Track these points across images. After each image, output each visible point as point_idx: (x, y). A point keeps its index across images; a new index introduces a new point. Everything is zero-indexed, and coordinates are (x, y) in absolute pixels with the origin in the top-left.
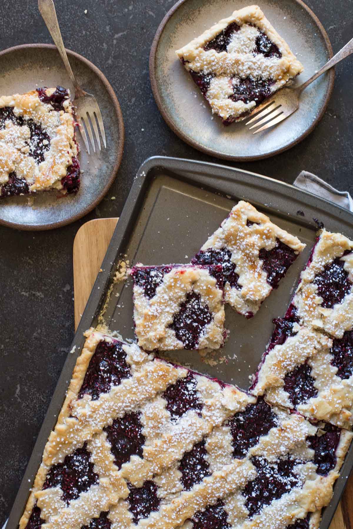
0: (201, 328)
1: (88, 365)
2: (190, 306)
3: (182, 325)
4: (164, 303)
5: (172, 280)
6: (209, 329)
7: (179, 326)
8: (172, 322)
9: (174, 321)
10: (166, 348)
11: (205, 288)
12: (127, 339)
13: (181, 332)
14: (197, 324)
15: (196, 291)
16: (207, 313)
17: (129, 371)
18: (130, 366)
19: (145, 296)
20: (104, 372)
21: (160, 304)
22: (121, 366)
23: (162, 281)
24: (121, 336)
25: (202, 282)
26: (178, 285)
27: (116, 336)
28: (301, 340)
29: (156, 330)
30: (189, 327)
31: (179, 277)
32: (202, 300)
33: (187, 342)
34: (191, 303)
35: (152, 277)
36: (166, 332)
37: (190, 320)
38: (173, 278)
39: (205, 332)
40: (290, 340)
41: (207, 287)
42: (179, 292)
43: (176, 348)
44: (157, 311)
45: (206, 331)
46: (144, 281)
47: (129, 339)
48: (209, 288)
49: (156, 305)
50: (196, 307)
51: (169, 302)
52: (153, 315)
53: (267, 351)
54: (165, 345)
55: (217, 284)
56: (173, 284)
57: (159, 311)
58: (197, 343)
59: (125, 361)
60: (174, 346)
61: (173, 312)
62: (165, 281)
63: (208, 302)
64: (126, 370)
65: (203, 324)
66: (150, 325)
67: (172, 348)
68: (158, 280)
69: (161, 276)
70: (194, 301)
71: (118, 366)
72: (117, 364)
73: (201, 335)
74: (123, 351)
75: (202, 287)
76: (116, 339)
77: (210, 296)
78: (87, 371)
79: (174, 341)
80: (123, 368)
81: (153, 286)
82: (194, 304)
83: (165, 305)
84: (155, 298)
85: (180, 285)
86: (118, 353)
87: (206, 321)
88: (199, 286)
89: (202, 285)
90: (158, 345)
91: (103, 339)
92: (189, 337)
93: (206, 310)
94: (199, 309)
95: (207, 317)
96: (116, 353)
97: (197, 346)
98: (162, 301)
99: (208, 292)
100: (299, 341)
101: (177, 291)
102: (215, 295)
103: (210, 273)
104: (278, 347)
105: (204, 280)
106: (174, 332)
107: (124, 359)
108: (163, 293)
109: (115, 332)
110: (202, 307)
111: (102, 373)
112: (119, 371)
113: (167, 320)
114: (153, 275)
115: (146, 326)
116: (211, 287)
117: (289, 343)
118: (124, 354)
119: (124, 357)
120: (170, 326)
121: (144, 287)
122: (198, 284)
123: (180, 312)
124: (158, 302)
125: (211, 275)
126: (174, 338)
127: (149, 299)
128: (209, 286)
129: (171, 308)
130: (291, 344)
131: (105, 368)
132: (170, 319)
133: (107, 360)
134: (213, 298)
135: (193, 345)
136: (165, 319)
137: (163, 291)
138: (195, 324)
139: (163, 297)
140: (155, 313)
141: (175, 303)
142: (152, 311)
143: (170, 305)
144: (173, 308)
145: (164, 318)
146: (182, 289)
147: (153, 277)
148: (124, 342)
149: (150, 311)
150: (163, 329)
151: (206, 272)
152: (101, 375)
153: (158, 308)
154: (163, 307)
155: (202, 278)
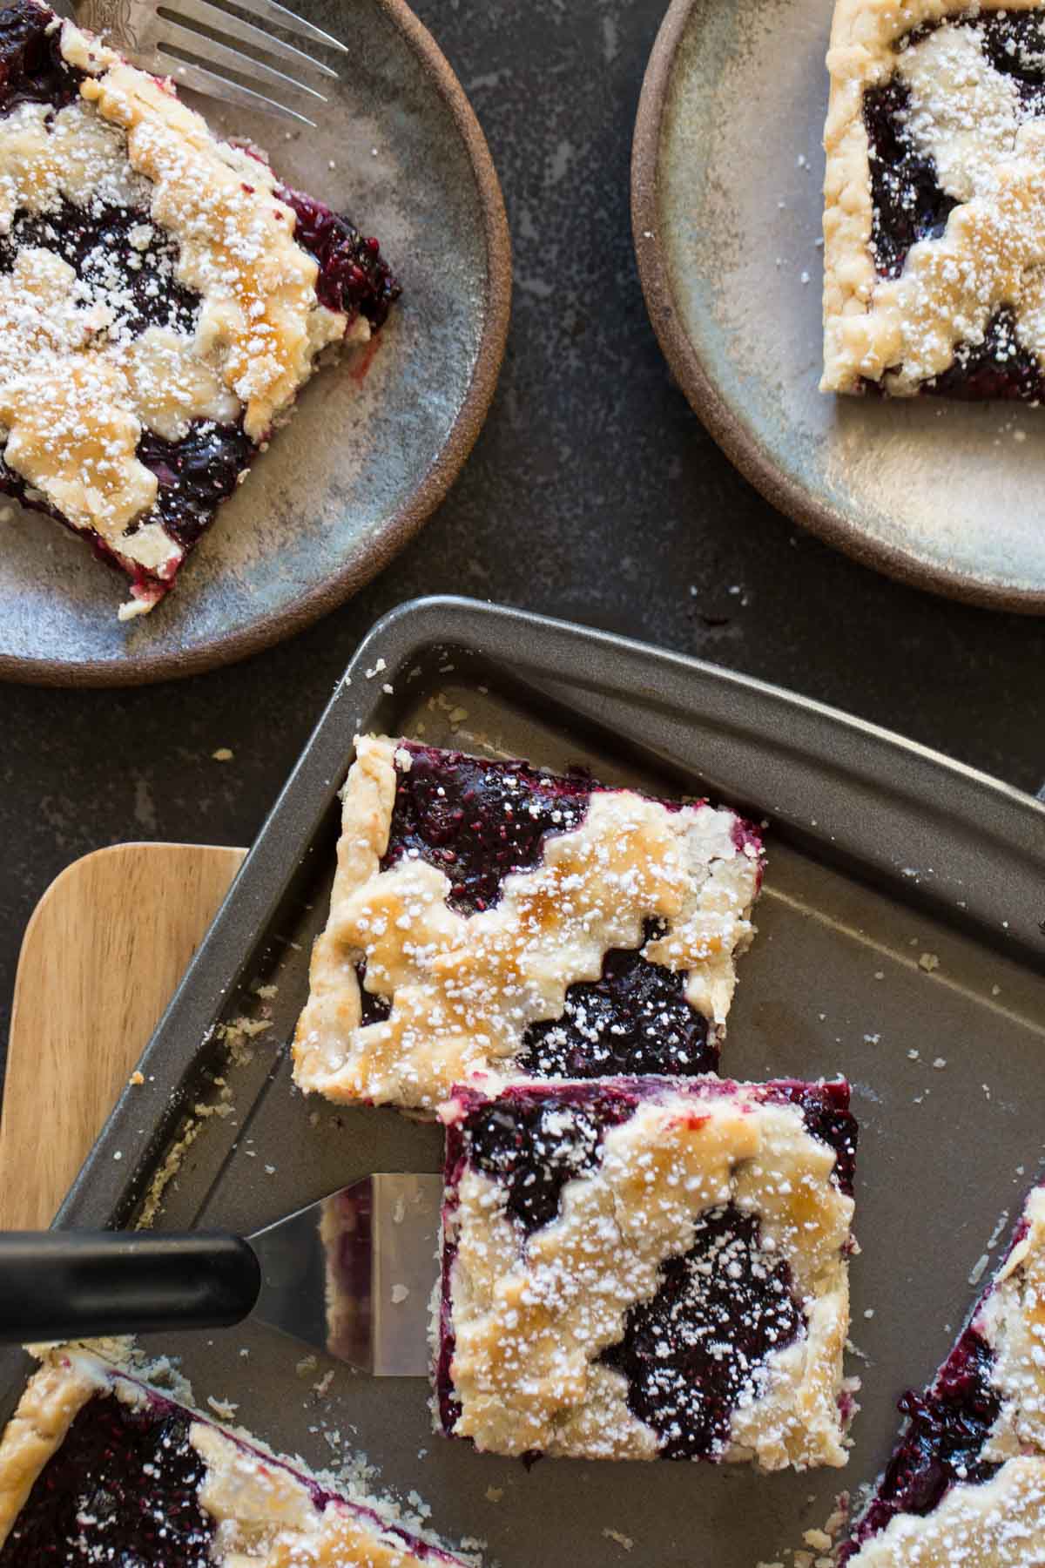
0: (744, 1365)
1: (23, 1498)
2: (707, 1268)
3: (663, 1350)
4: (592, 1258)
5: (646, 1159)
6: (785, 1370)
7: (647, 1356)
8: (620, 1337)
9: (629, 1332)
10: (578, 1449)
11: (786, 1187)
12: (211, 1401)
13: (657, 1381)
14: (728, 1348)
15: (748, 1202)
16: (778, 1297)
17: (206, 1546)
18: (213, 1525)
19: (508, 1217)
20: (94, 1536)
21: (577, 1260)
22: (169, 1517)
23: (593, 1157)
24: (188, 1383)
25: (775, 1161)
26: (673, 1180)
27: (164, 1381)
28: (1011, 1503)
29: (544, 1372)
30: (691, 1361)
31: (683, 1147)
32: (769, 1242)
33: (676, 1430)
34: (713, 1251)
35: (547, 1138)
36: (588, 1382)
37: (701, 1331)
38: (652, 1149)
39: (762, 1388)
40: (962, 1500)
41: (796, 1183)
42: (672, 1211)
43: (623, 1454)
44: (560, 1287)
45: (770, 1381)
46: (512, 1155)
47: (220, 1400)
48: (806, 1188)
49: (558, 1262)
50: (735, 1270)
51: (618, 1255)
52: (540, 1308)
53: (855, 1537)
54: (578, 1436)
55: (835, 1170)
56: (650, 1177)
57: (571, 1290)
58: (724, 1435)
59: (194, 1498)
60: (617, 1445)
61: (629, 1295)
62: (610, 1161)
63: (791, 1252)
64: (191, 1541)
65: (756, 1346)
66: (523, 1348)
67: (603, 1449)
68: (577, 1155)
69: (593, 1134)
70: (729, 1243)
71: (159, 1515)
72: (155, 1507)
73: (745, 1398)
74: (192, 1450)
75: (775, 1184)
76: (160, 1391)
77: (808, 1225)
78: (17, 1526)
79: (617, 1421)
80: (180, 1527)
81: (548, 1177)
82: (724, 1259)
83: (601, 1263)
84: (554, 1234)
85: (683, 1179)
86: (166, 1461)
87: (772, 1334)
88: (765, 1180)
89: (777, 1175)
90: (549, 1438)
91: (109, 1389)
92: (689, 1404)
93: (778, 1285)
94: (747, 1278)
95: (778, 1314)
96: (158, 1458)
97: (718, 1447)
98: (588, 1248)
99: (801, 1205)
100: (1002, 1508)
101: (665, 1205)
102: (827, 1220)
103: (806, 1121)
104: (903, 1524)
105: (786, 1155)
106: (622, 1384)
107: (192, 1486)
108: (594, 1214)
109: (163, 1364)
110: (757, 1271)
111: (83, 1540)
112: (159, 1542)
113: (600, 1329)
114: (559, 1133)
115: (503, 1350)
116: (813, 1186)
117: (956, 1513)
118: (195, 1465)
119: (191, 1478)
120: (610, 1356)
121: (511, 1180)
122: (758, 1171)
123: (658, 1298)
124: (567, 1252)
125: (811, 1131)
126: (620, 1407)
127: (527, 1234)
128: (805, 1180)
129: (622, 1280)
130: (967, 1516)
131: (102, 1518)
132: (613, 1327)
133: (117, 1483)
134: (819, 1232)
135: (704, 1441)
136: (592, 1328)
137: (595, 1205)
138: (719, 1350)
139: (594, 1229)
140: (553, 1299)
141: (644, 1258)
142: (539, 1288)
143: (621, 1270)
144: (631, 1278)
145: (585, 1321)
146: (688, 1198)
147: (558, 1140)
148: (199, 1413)
149: (527, 1286)
150: (577, 1373)
151: (793, 1117)
152: (76, 1550)
153: (567, 1279)
154: (590, 1274)
155: (777, 1147)
